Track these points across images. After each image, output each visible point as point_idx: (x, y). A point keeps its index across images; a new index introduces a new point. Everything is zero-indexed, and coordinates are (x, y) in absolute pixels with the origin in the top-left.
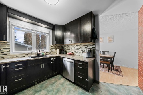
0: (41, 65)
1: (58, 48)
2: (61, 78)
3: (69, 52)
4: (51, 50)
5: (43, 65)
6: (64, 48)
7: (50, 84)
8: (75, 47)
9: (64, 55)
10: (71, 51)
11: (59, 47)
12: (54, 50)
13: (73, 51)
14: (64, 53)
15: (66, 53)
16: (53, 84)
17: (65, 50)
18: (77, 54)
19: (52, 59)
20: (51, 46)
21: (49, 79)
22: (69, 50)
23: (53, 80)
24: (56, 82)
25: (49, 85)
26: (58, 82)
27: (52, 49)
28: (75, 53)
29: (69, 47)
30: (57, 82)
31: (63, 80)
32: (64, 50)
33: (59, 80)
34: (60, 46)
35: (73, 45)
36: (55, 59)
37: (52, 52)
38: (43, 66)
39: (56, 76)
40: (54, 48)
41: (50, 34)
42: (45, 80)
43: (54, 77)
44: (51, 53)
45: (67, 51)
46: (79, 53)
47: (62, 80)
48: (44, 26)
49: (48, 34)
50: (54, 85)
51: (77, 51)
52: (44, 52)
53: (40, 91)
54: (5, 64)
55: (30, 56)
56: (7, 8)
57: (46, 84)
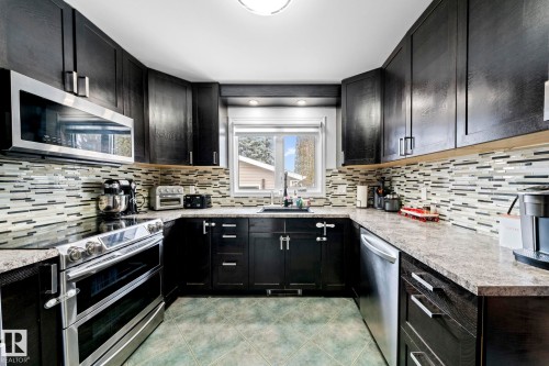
0: (282, 239)
1: (362, 183)
2: (354, 315)
3: (416, 204)
4: (332, 190)
5: (288, 239)
6: (390, 180)
7: (301, 317)
8: (449, 176)
9: (387, 215)
10: (423, 196)
11: (370, 177)
12: (342, 189)
13: (435, 200)
14: (388, 206)
15: (397, 208)
16: (312, 322)
17: (396, 189)
18: (462, 218)
19: (319, 225)
20: (330, 174)
21: (309, 299)
22: (414, 194)
23: (319, 306)
24: (324, 319)
25: (297, 320)
26: (331, 327)
27: (335, 186)
28: (443, 210)
29: (412, 176)
30: (326, 322)
31: (353, 330)
32: (389, 191)
33: (340, 319)
34: (370, 172)
35: (435, 166)
36: (333, 226)
37: (335, 196)
38: (285, 242)
39: (336, 300)
40: (345, 181)
41: (328, 127)
42: (294, 294)
43: (327, 299)
44: (331, 200)
45: (405, 194)
46: (472, 213)
47: (350, 329)
48: (302, 101)
49: (319, 130)
50: (313, 328)
51: (460, 200)
52: (307, 196)
53: (268, 321)
54: (210, 220)
55: (267, 207)
56: (220, 86)
57: (292, 309)
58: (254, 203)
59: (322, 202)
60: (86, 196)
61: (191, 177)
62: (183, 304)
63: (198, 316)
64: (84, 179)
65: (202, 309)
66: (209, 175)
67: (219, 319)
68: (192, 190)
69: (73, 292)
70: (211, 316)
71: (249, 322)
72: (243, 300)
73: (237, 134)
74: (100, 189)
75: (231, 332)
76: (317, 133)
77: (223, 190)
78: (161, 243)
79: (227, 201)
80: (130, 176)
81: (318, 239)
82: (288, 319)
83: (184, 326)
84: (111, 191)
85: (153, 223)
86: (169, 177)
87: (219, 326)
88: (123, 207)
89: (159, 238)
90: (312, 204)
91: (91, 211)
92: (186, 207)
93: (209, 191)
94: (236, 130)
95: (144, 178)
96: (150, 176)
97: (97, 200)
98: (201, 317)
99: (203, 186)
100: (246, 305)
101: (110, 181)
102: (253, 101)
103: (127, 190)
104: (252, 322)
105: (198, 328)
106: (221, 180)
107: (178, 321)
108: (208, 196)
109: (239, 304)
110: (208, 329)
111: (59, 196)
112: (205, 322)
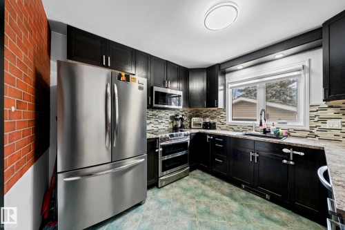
0: (252, 154)
5: (256, 155)
12: (335, 124)
20: (315, 109)
21: (275, 205)
36: (302, 153)
37: (324, 130)
38: (254, 157)
40: (339, 116)
41: (313, 67)
44: (317, 133)
49: (301, 73)
52: (287, 128)
53: (235, 200)
54: (210, 135)
55: (248, 132)
56: (219, 65)
57: (256, 203)
58: (241, 129)
59: (306, 134)
60: (170, 121)
61: (207, 113)
62: (198, 173)
63: (202, 180)
64: (170, 115)
65: (204, 178)
66: (215, 112)
67: (210, 186)
68: (208, 120)
69: (161, 149)
70: (207, 183)
71: (224, 195)
72: (226, 184)
73: (231, 88)
74: (174, 118)
75: (213, 194)
76: (299, 75)
77: (222, 121)
78: (189, 142)
79: (224, 127)
80: (183, 113)
81: (285, 161)
82: (249, 206)
83: (195, 181)
84: (177, 119)
85: (186, 132)
86: (199, 114)
87: (209, 188)
88: (179, 126)
89: (188, 139)
90: (292, 134)
91: (171, 126)
92: (203, 128)
93: (215, 121)
94: (230, 86)
95: (189, 114)
96: (191, 113)
97: (173, 122)
98: (203, 181)
99: (212, 118)
100: (226, 187)
101: (177, 116)
102: (239, 67)
103: (182, 119)
104: (226, 196)
105: (200, 184)
106: (222, 115)
107: (194, 178)
108: (214, 123)
109: (223, 184)
110: (204, 187)
111: (164, 120)
112: (204, 183)
